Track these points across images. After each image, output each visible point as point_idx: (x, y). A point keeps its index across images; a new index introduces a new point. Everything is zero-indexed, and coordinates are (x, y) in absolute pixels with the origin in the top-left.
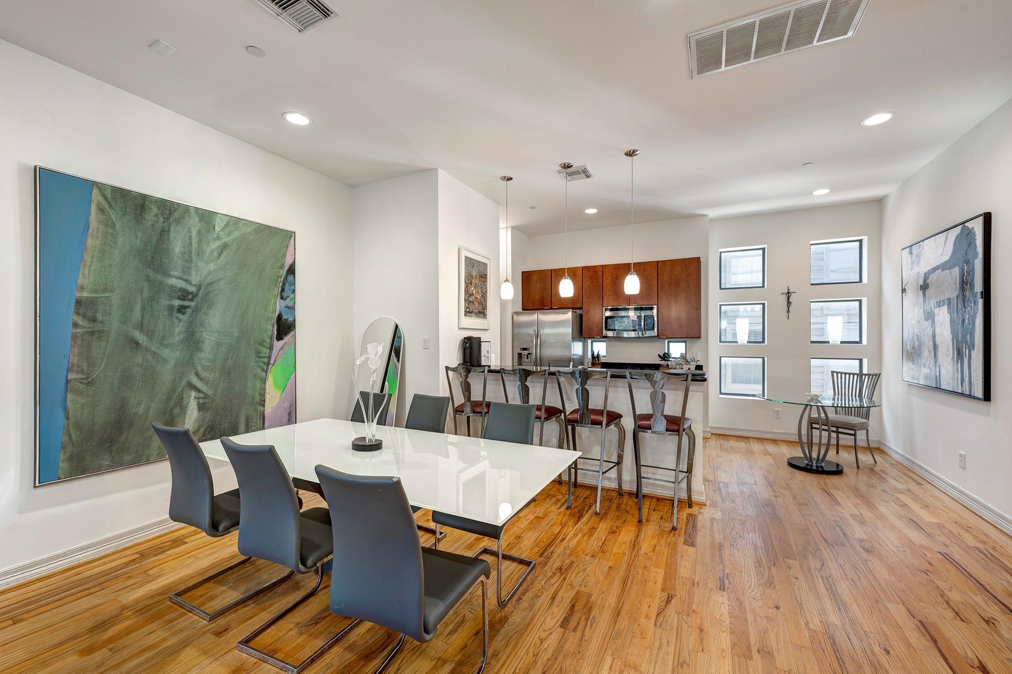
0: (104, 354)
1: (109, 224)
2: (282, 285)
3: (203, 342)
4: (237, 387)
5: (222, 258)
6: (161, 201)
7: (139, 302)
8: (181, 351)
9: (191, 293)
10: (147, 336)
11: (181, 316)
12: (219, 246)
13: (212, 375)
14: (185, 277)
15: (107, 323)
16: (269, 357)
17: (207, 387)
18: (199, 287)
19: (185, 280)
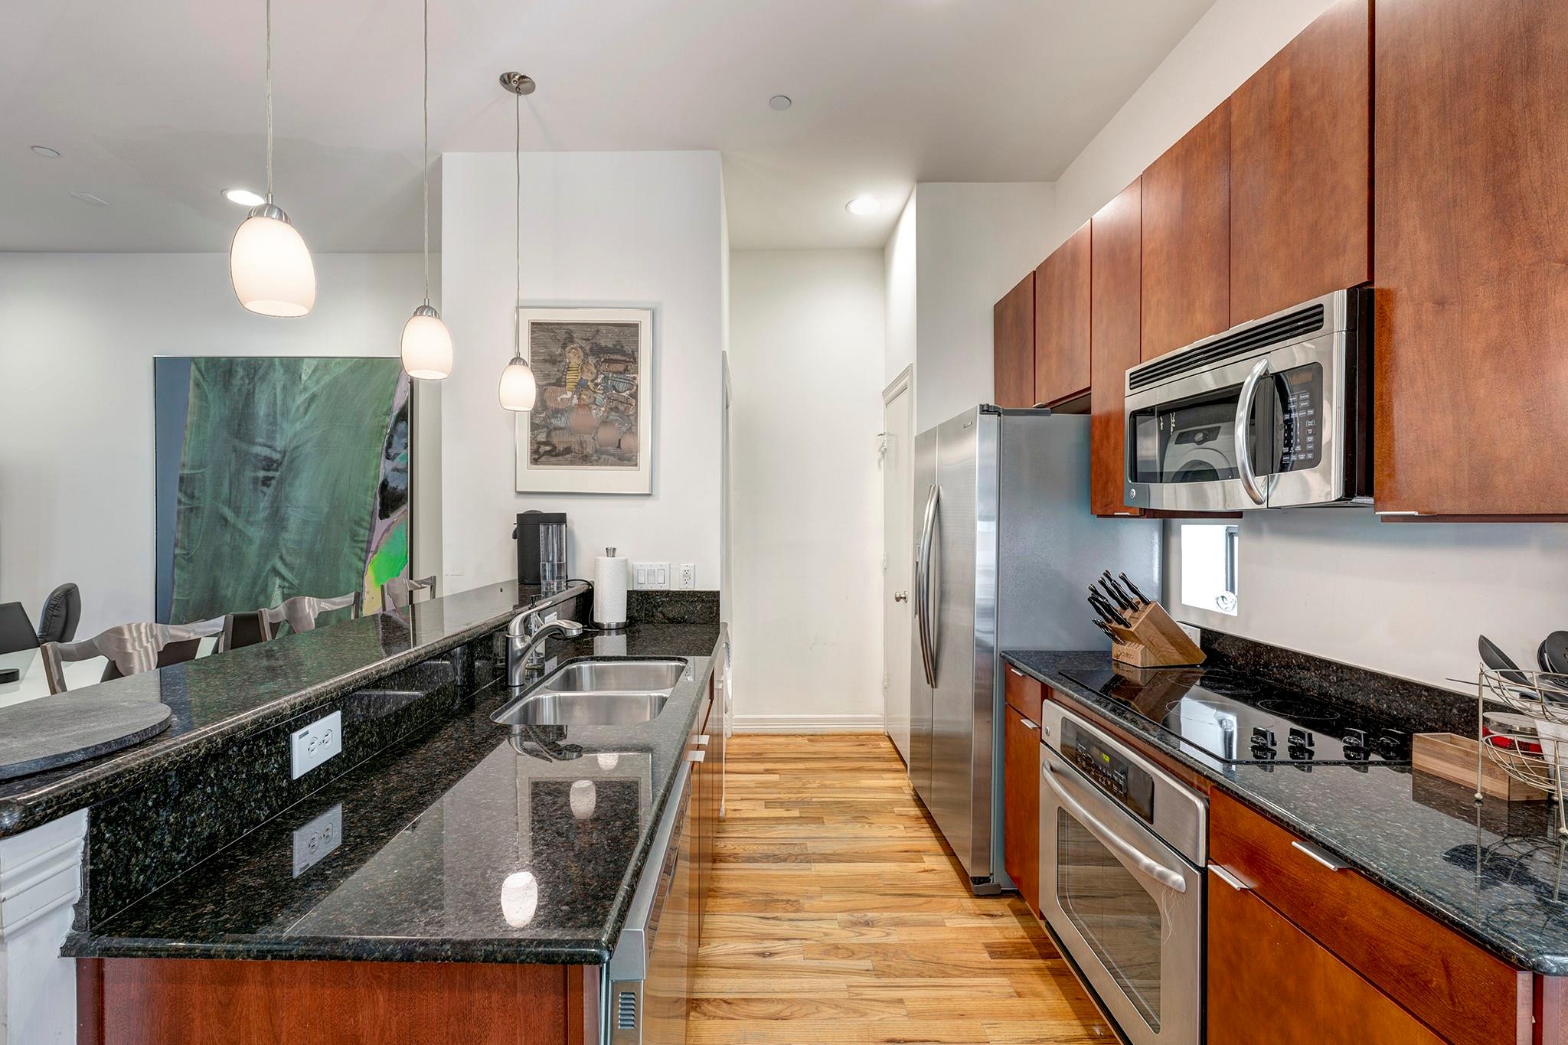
0: (200, 530)
1: (203, 397)
2: (389, 438)
3: (288, 519)
4: (327, 579)
5: (309, 414)
6: (247, 361)
7: (228, 475)
8: (266, 530)
9: (275, 462)
10: (235, 512)
11: (265, 489)
12: (306, 399)
13: (298, 561)
14: (269, 444)
15: (202, 499)
16: (369, 542)
17: (292, 574)
18: (284, 453)
19: (270, 447)
